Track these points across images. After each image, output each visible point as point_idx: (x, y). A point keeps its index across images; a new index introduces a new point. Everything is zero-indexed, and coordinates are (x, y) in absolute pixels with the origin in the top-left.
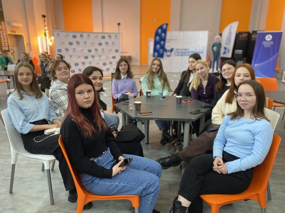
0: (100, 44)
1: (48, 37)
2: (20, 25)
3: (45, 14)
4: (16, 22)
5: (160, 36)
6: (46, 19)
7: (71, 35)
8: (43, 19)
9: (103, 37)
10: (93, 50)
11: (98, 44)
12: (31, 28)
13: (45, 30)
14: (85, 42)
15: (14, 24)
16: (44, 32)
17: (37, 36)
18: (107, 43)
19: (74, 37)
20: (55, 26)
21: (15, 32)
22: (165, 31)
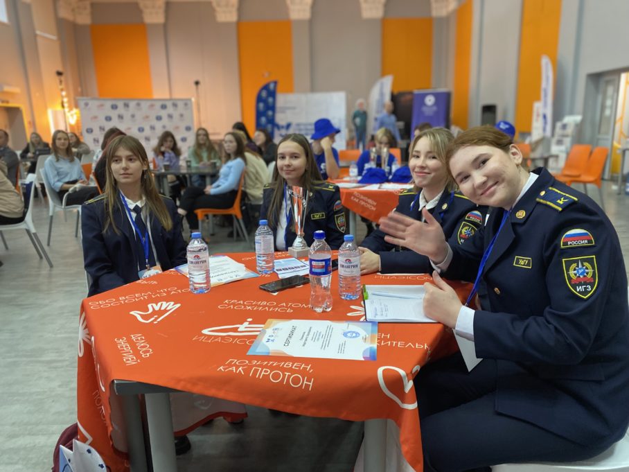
0: (159, 118)
1: (67, 110)
2: (16, 90)
3: (60, 69)
4: (9, 85)
5: (265, 101)
6: (63, 78)
7: (108, 104)
8: (57, 78)
9: (164, 107)
10: (147, 129)
11: (154, 117)
12: (36, 95)
13: (62, 97)
14: (133, 116)
15: (6, 89)
16: (60, 101)
17: (46, 108)
18: (170, 116)
19: (114, 107)
20: (79, 89)
21: (7, 102)
22: (273, 94)
